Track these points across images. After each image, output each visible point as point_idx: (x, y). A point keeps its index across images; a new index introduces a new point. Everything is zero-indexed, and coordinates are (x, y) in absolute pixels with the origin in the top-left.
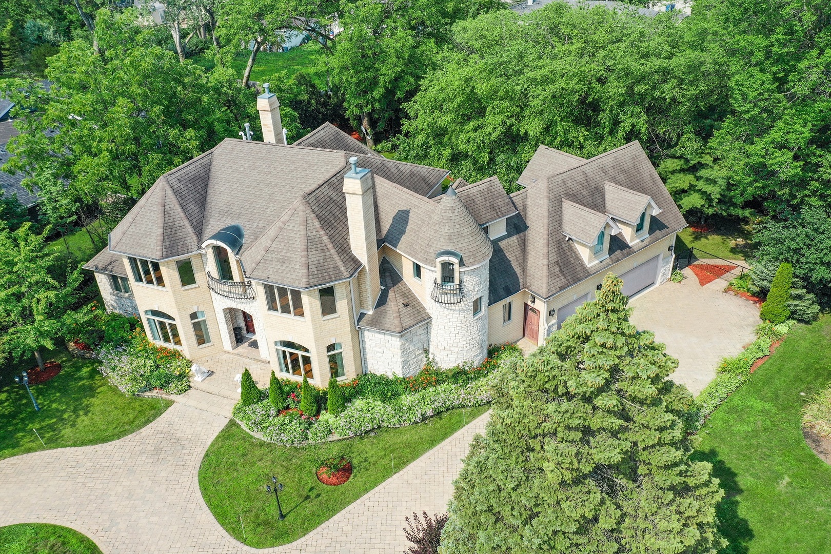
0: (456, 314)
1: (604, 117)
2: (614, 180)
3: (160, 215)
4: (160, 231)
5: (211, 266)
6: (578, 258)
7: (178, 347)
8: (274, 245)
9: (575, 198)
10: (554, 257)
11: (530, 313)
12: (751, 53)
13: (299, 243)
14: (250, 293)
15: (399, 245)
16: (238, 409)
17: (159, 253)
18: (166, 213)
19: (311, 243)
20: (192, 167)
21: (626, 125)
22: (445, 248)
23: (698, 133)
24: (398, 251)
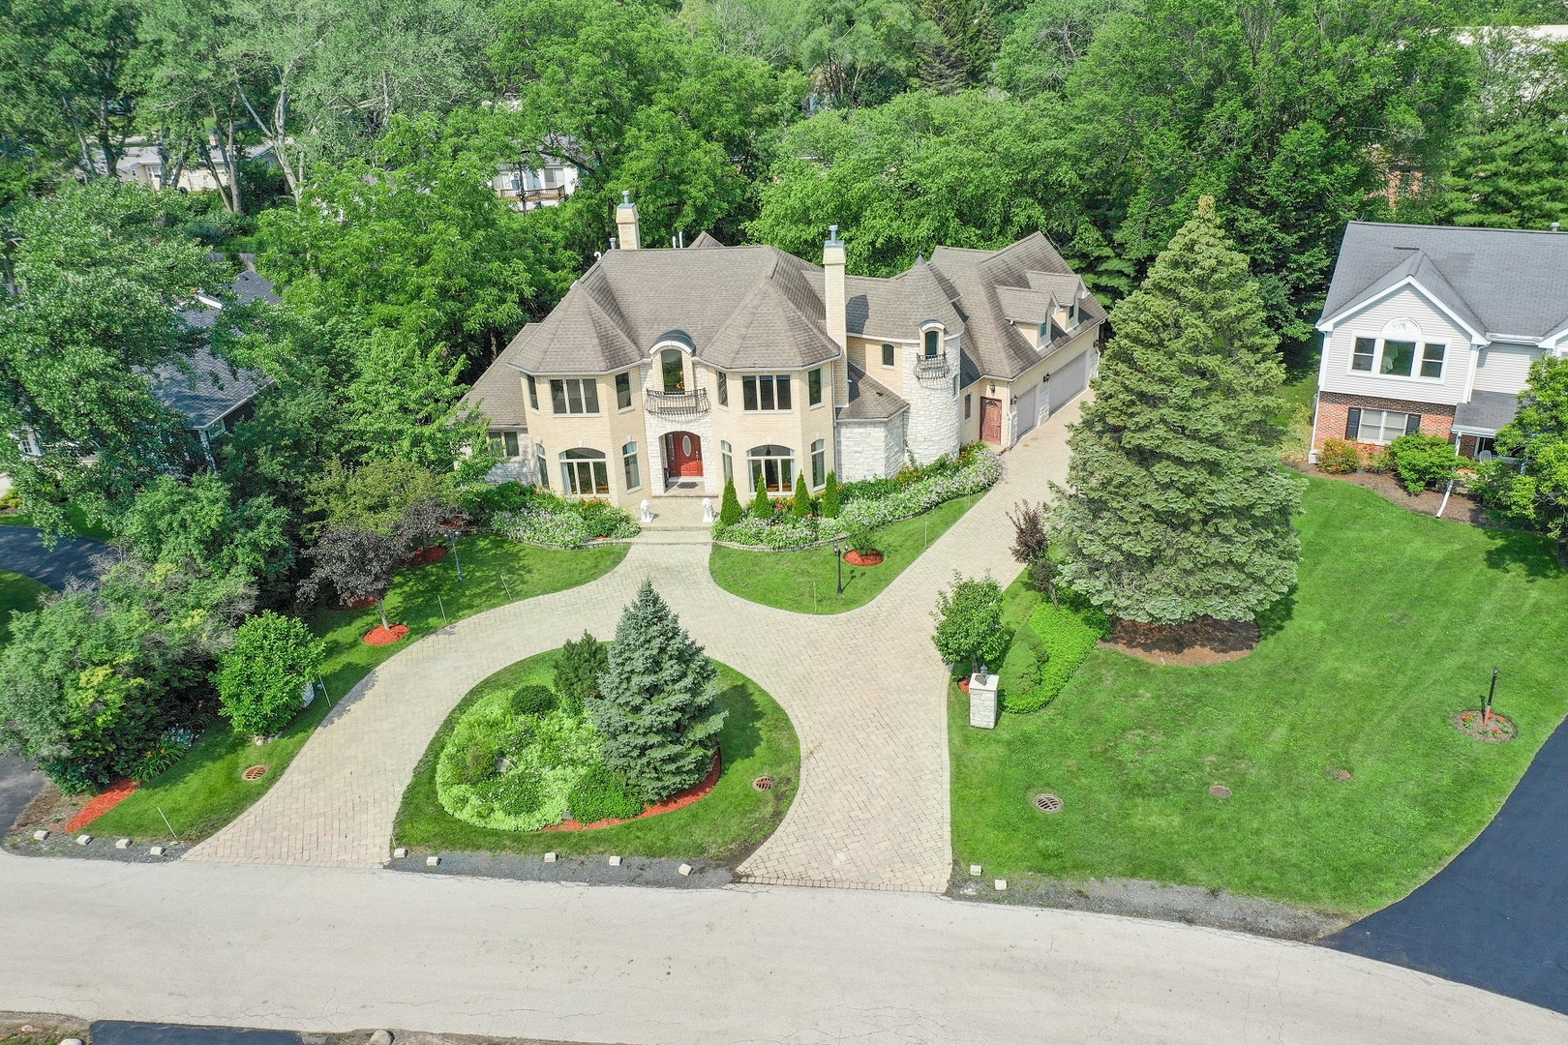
0: (938, 394)
1: (995, 214)
2: (1032, 268)
3: (590, 325)
4: (596, 341)
5: (655, 379)
6: (1026, 342)
7: (602, 496)
8: (750, 331)
9: (1004, 283)
10: (1006, 341)
11: (989, 408)
12: (1157, 114)
13: (781, 324)
14: (702, 405)
15: (865, 330)
16: (720, 534)
17: (603, 365)
18: (595, 323)
19: (793, 323)
20: (593, 278)
21: (1020, 218)
22: (926, 318)
23: (1094, 223)
24: (864, 336)
